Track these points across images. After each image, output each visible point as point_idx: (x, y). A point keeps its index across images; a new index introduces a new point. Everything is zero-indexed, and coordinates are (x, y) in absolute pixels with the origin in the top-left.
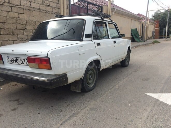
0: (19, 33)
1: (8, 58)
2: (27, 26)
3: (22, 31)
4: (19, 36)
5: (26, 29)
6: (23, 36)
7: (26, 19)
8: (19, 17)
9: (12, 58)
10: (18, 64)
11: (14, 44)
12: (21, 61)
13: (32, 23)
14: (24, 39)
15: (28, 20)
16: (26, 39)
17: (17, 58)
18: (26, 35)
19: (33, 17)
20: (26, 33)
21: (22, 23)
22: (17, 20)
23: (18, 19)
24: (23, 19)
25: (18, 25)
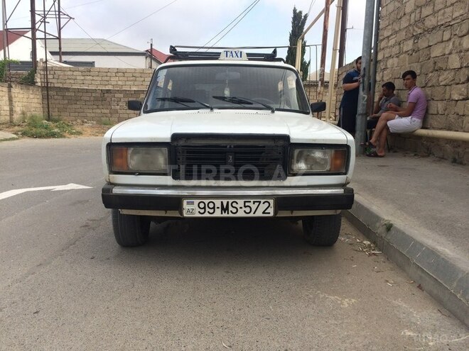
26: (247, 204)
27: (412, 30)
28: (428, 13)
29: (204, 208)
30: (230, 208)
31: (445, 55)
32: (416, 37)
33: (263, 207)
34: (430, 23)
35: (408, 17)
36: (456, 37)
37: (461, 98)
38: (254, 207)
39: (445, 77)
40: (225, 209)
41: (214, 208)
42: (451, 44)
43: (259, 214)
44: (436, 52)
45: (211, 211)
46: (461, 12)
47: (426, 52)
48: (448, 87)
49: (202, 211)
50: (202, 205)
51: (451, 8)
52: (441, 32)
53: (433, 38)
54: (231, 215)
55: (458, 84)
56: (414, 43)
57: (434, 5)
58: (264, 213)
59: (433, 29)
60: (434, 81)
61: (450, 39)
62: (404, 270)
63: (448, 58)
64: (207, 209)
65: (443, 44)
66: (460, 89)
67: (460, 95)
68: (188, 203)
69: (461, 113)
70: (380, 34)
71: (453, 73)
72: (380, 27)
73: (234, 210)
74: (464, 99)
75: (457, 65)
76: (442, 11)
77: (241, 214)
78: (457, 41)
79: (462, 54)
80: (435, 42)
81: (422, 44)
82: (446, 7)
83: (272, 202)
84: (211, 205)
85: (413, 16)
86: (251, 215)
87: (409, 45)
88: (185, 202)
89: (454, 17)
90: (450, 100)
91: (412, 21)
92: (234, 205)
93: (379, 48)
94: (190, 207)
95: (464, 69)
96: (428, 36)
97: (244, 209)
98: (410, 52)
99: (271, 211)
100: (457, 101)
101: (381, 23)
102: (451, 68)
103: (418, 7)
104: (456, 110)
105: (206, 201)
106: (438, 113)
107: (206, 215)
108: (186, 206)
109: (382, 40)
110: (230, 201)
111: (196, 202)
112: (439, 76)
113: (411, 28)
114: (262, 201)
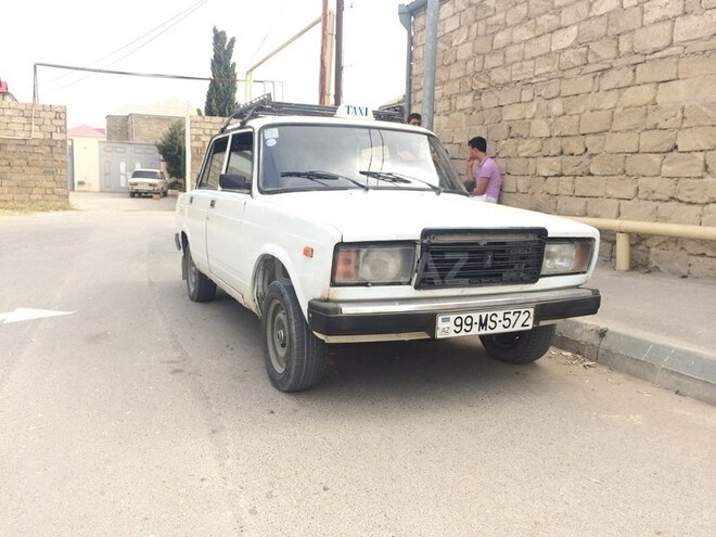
0: (643, 168)
2: (680, 134)
3: (658, 158)
4: (642, 180)
7: (684, 103)
8: (657, 99)
15: (691, 107)
18: (672, 178)
20: (670, 168)
21: (662, 125)
22: (646, 115)
23: (650, 108)
24: (671, 106)
25: (648, 133)
26: (507, 316)
27: (469, 83)
28: (494, 64)
29: (461, 325)
30: (489, 323)
31: (524, 119)
32: (479, 93)
33: (523, 318)
34: (500, 76)
35: (463, 65)
36: (541, 98)
37: (552, 173)
38: (513, 319)
39: (527, 147)
40: (483, 325)
41: (471, 324)
42: (534, 107)
43: (518, 328)
44: (512, 114)
45: (468, 328)
46: (548, 69)
47: (496, 112)
48: (531, 160)
49: (458, 329)
50: (459, 322)
51: (532, 62)
52: (517, 91)
53: (506, 97)
54: (489, 331)
55: (545, 156)
56: (474, 100)
57: (505, 56)
58: (523, 325)
59: (504, 85)
60: (510, 151)
61: (532, 100)
62: (646, 380)
63: (530, 123)
64: (464, 327)
65: (522, 106)
66: (551, 164)
67: (551, 170)
68: (443, 320)
69: (553, 192)
70: (413, 82)
71: (538, 142)
72: (414, 72)
73: (493, 325)
74: (556, 176)
75: (545, 133)
76: (518, 65)
77: (500, 329)
78: (544, 104)
79: (551, 120)
80: (509, 102)
81: (488, 101)
82: (524, 59)
83: (532, 311)
84: (469, 321)
85: (470, 64)
86: (510, 329)
87: (467, 101)
88: (440, 319)
89: (536, 73)
90: (535, 175)
91: (470, 71)
92: (494, 318)
93: (412, 101)
94: (446, 325)
95: (554, 140)
96: (497, 93)
97: (503, 322)
98: (469, 111)
99: (530, 323)
100: (546, 177)
101: (414, 67)
102: (536, 135)
103: (478, 54)
104: (546, 188)
105: (464, 316)
106: (517, 190)
107: (463, 333)
108: (440, 324)
109: (417, 91)
110: (490, 314)
111: (453, 317)
112: (517, 145)
113: (467, 80)
114: (523, 311)
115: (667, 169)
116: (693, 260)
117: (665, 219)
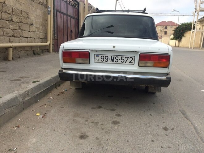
0: (4, 25)
1: (98, 56)
2: (13, 16)
3: (8, 22)
4: (4, 29)
5: (12, 20)
6: (8, 31)
7: (13, 7)
8: (5, 2)
9: (105, 56)
10: (115, 62)
11: (68, 41)
12: (122, 59)
13: (19, 12)
14: (9, 35)
15: (14, 8)
16: (11, 35)
17: (115, 56)
18: (12, 29)
19: (19, 5)
20: (12, 26)
21: (8, 12)
22: (2, 7)
23: (4, 4)
24: (9, 6)
25: (4, 13)
115: (11, 27)
116: (19, 53)
117: (12, 42)
